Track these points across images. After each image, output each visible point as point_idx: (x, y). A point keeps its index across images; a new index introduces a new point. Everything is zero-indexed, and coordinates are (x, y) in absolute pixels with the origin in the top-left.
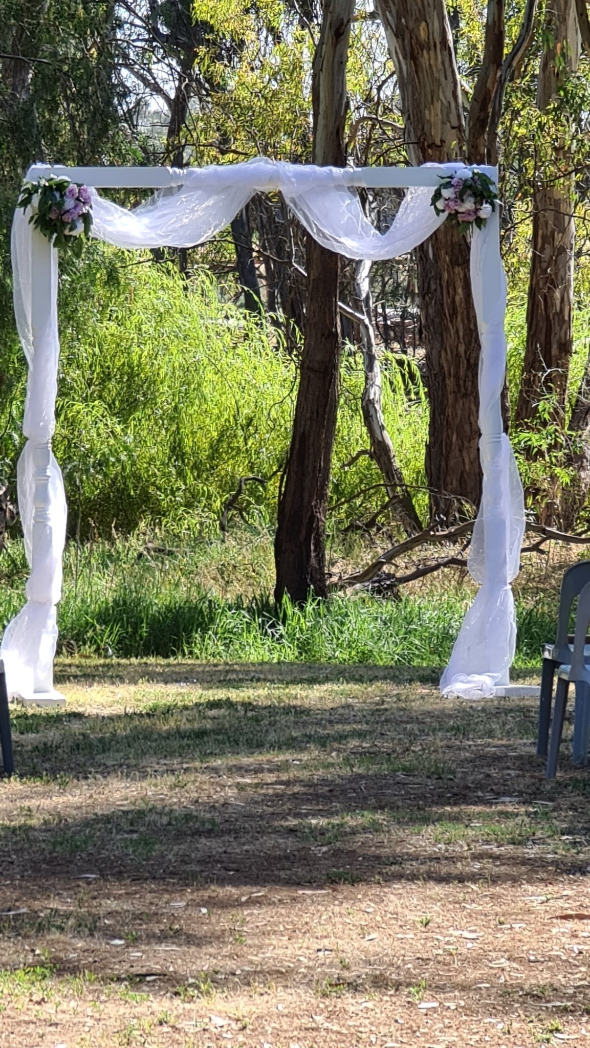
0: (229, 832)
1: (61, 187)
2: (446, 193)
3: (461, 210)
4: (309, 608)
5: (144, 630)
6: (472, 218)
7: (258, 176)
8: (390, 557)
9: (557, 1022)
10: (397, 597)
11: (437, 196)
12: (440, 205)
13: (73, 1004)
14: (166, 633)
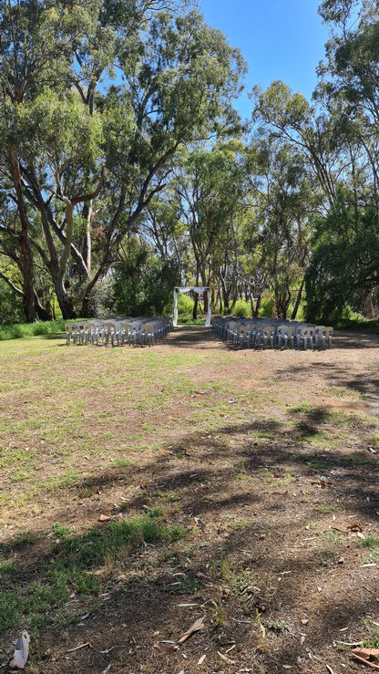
1: (177, 288)
4: (195, 319)
8: (201, 316)
11: (204, 289)
14: (185, 321)
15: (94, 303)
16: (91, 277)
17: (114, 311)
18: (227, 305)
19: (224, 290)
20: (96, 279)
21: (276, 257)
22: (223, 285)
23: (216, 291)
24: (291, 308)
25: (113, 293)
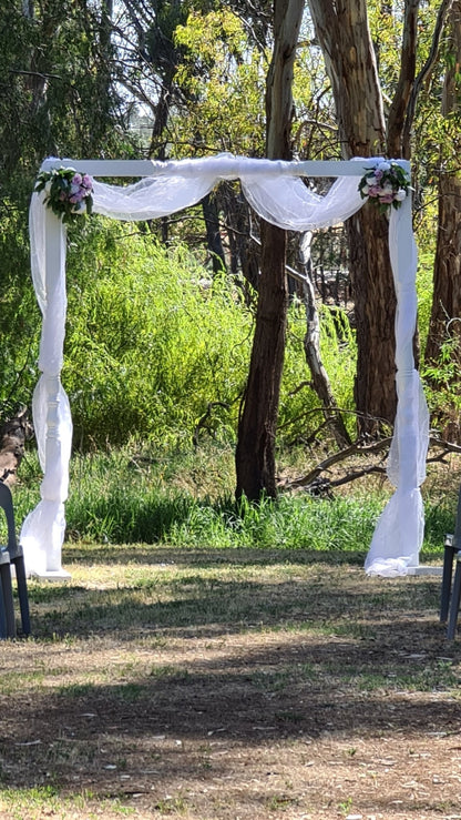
1: (68, 175)
2: (370, 181)
3: (381, 194)
4: (262, 505)
5: (133, 523)
6: (390, 201)
7: (222, 167)
8: (326, 465)
11: (363, 183)
12: (365, 190)
13: (75, 815)
14: (151, 523)
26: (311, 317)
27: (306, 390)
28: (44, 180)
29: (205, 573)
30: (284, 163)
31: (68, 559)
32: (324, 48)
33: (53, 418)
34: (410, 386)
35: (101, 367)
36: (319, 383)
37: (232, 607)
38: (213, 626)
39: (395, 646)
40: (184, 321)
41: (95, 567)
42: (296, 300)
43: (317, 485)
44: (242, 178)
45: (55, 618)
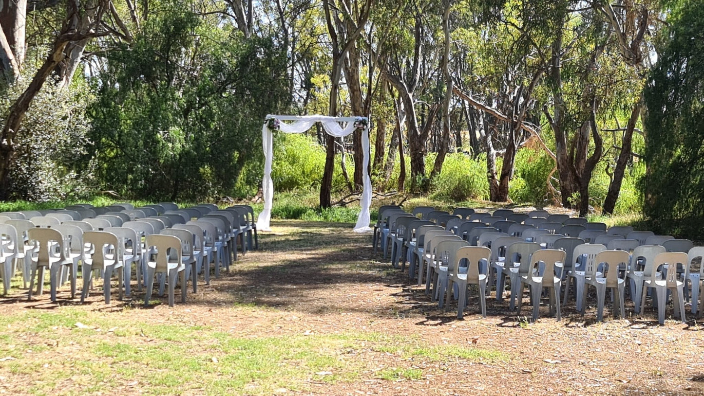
0: (303, 266)
1: (273, 120)
2: (357, 123)
3: (360, 127)
4: (327, 209)
5: (292, 213)
6: (362, 129)
7: (316, 119)
8: (344, 198)
9: (372, 319)
10: (346, 207)
11: (355, 123)
12: (355, 126)
13: (262, 312)
14: (296, 214)
15: (28, 155)
16: (23, 79)
17: (87, 181)
18: (418, 165)
19: (411, 124)
20: (35, 86)
21: (559, 33)
22: (409, 111)
23: (389, 128)
24: (601, 180)
25: (85, 127)
26: (343, 156)
27: (341, 175)
28: (267, 121)
29: (309, 230)
30: (333, 118)
31: (272, 224)
32: (348, 85)
33: (268, 186)
34: (366, 179)
35: (287, 169)
36: (345, 174)
37: (315, 242)
38: (309, 248)
39: (360, 255)
40: (310, 157)
41: (279, 227)
42: (340, 152)
43: (342, 204)
44: (322, 121)
45: (266, 244)
